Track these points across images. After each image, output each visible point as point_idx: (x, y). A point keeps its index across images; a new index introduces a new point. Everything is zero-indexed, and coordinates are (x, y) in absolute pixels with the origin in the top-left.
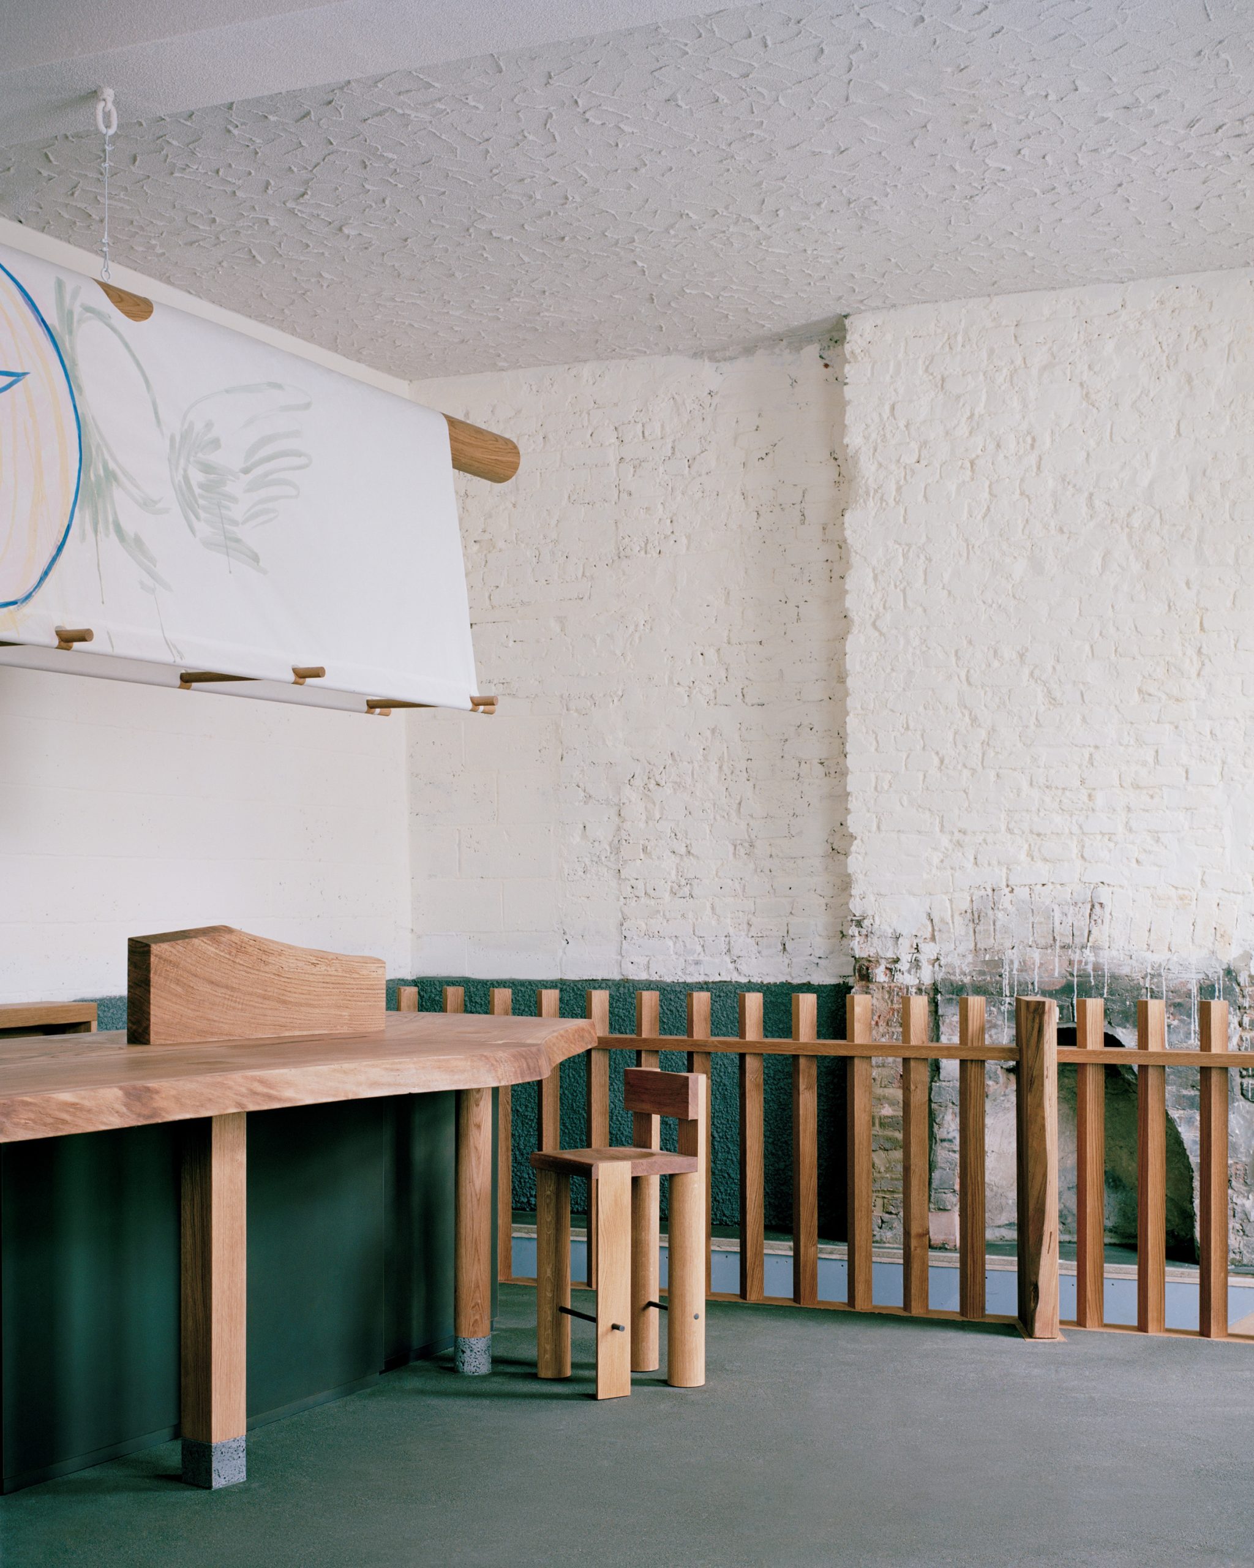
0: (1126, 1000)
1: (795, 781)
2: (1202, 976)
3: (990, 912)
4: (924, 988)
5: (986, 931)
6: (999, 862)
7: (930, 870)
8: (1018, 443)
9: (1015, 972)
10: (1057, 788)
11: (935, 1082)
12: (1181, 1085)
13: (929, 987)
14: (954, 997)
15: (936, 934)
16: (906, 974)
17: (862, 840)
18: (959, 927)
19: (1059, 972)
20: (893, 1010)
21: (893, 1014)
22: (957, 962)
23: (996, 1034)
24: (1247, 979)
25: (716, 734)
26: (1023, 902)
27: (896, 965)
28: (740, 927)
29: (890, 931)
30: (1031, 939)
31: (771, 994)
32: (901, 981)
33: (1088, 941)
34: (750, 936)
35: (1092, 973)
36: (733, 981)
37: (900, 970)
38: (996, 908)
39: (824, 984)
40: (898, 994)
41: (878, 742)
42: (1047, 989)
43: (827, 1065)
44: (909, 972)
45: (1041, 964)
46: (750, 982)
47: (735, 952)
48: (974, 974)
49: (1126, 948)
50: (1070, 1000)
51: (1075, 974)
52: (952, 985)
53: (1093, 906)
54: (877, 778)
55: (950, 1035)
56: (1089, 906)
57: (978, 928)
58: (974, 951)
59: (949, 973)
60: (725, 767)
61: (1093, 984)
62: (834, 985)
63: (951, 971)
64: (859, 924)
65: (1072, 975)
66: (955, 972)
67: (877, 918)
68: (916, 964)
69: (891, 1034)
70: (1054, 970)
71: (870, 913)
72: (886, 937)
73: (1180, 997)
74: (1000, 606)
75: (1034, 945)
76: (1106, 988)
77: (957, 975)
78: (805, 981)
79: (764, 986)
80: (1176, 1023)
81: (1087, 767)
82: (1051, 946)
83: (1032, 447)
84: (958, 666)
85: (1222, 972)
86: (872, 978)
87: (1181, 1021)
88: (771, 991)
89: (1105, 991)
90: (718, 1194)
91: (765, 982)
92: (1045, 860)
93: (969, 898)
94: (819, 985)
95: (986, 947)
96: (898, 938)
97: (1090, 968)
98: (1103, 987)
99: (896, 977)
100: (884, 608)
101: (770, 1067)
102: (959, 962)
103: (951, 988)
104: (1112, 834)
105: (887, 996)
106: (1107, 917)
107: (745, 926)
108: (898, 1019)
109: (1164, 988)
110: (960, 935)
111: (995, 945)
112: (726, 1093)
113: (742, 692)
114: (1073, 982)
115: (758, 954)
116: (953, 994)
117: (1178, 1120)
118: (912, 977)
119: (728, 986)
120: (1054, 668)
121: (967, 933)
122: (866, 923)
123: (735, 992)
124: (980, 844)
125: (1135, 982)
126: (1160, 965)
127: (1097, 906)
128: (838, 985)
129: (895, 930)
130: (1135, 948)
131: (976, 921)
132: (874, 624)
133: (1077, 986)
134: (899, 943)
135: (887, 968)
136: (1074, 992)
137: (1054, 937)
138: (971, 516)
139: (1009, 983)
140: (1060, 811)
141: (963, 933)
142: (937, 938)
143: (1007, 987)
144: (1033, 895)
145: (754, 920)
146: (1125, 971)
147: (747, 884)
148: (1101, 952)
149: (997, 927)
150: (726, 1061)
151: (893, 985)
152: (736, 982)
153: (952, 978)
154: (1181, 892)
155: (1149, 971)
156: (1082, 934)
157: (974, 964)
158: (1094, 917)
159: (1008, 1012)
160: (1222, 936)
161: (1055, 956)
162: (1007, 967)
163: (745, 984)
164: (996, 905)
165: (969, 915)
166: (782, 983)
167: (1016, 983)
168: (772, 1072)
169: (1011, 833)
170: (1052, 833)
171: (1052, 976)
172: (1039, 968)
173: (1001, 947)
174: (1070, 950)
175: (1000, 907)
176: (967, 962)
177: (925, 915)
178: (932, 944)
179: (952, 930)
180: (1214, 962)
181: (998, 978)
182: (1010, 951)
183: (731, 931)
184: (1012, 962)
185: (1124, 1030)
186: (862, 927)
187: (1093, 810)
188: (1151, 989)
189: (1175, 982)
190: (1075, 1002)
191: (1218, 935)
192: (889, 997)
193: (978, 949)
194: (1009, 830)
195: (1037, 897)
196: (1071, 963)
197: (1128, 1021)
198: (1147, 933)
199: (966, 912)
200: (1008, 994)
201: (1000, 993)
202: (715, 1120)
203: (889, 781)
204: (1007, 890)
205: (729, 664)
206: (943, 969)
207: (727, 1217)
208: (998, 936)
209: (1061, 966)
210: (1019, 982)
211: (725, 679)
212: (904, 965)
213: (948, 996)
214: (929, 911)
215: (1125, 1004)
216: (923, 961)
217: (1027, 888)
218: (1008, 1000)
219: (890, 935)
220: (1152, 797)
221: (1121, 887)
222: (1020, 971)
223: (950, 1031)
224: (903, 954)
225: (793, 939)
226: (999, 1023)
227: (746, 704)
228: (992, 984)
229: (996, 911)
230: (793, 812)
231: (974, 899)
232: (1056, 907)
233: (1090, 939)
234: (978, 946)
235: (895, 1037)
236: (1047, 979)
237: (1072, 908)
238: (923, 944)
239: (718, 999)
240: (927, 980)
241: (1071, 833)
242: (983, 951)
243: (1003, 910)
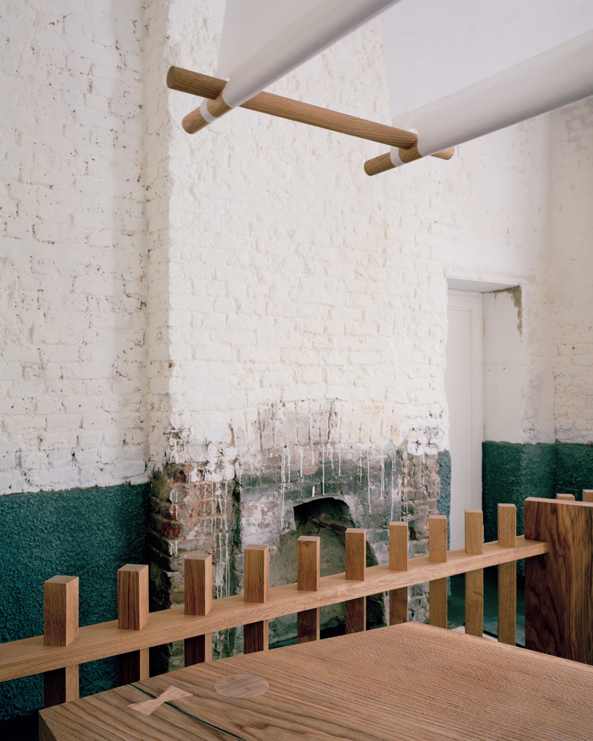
0: (350, 477)
1: (83, 312)
2: (386, 456)
3: (271, 421)
4: (226, 483)
5: (269, 435)
6: (277, 385)
7: (231, 391)
8: (288, 82)
9: (289, 465)
10: (311, 333)
11: (237, 554)
12: (376, 527)
13: (231, 481)
14: (251, 487)
15: (235, 440)
16: (213, 473)
17: (180, 366)
18: (251, 435)
19: (315, 462)
20: (203, 503)
21: (203, 507)
22: (251, 460)
23: (277, 511)
24: (407, 456)
25: (8, 264)
26: (291, 413)
27: (206, 467)
28: (32, 442)
29: (203, 440)
30: (296, 440)
31: (63, 500)
32: (209, 479)
33: (329, 438)
34: (42, 450)
35: (332, 460)
36: (25, 491)
37: (209, 471)
38: (274, 418)
39: (110, 485)
40: (207, 490)
41: (193, 287)
42: (307, 474)
43: (115, 552)
44: (215, 471)
45: (304, 457)
46: (41, 491)
47: (27, 465)
48: (263, 468)
49: (349, 442)
50: (320, 480)
51: (323, 462)
52: (249, 478)
53: (330, 414)
54: (192, 316)
55: (248, 517)
56: (328, 415)
57: (263, 434)
58: (261, 452)
59: (246, 469)
60: (16, 294)
61: (333, 468)
62: (119, 486)
63: (248, 468)
64: (177, 436)
65: (321, 463)
66: (250, 468)
67: (192, 430)
68: (220, 466)
69: (201, 522)
70: (311, 461)
71: (187, 426)
72: (198, 445)
73: (376, 471)
74: (278, 197)
75: (298, 444)
76: (340, 469)
77: (252, 470)
78: (93, 485)
79: (56, 493)
80: (374, 487)
81: (327, 319)
82: (308, 444)
83: (297, 88)
84: (250, 236)
85: (395, 453)
86: (188, 479)
87: (376, 486)
88: (63, 497)
89: (340, 471)
90: (9, 691)
91: (56, 490)
92: (305, 383)
93: (257, 412)
94: (106, 487)
95: (269, 447)
96: (207, 445)
97: (331, 457)
98: (338, 470)
99: (206, 476)
100: (199, 178)
101: (63, 564)
102: (253, 461)
103: (248, 481)
104: (341, 365)
105: (198, 493)
106: (339, 422)
107: (37, 441)
108: (206, 510)
109: (369, 466)
110: (252, 440)
111: (275, 446)
112: (19, 596)
113: (33, 229)
114: (322, 467)
115: (48, 466)
116: (250, 485)
117: (375, 549)
118: (218, 475)
119: (20, 497)
120: (310, 248)
121: (256, 438)
122: (184, 434)
123: (29, 502)
124: (264, 371)
125: (355, 464)
126: (366, 451)
127: (333, 414)
128: (122, 486)
129: (206, 439)
130: (353, 441)
131: (262, 429)
132: (191, 190)
133: (325, 470)
134: (208, 449)
135: (198, 470)
136: (322, 474)
137: (309, 437)
138: (260, 124)
139: (285, 473)
140: (313, 349)
141: (253, 438)
142: (236, 443)
143: (284, 476)
144: (297, 408)
145: (44, 435)
146: (349, 457)
147: (38, 402)
148: (336, 445)
149: (276, 433)
150: (19, 567)
151: (203, 483)
152: (28, 493)
153: (250, 473)
154: (376, 403)
155: (361, 456)
156: (325, 434)
157: (263, 461)
158: (331, 422)
159: (285, 493)
160: (395, 430)
161: (311, 450)
162: (284, 461)
163: (37, 494)
164: (275, 416)
165: (257, 424)
166: (73, 488)
167: (289, 473)
168: (65, 568)
169: (283, 364)
170: (309, 364)
171: (310, 465)
172: (303, 459)
173: (278, 447)
174: (319, 446)
175: (278, 418)
176: (258, 460)
177: (227, 426)
178: (232, 448)
179: (246, 437)
180: (392, 447)
181: (278, 470)
182: (285, 449)
183: (23, 447)
184: (287, 458)
185: (349, 497)
186: (180, 438)
187: (332, 349)
188: (363, 467)
189: (374, 461)
190: (323, 482)
191: (393, 430)
192: (200, 493)
193: (263, 449)
194: (282, 361)
195: (300, 409)
196: (320, 454)
197: (350, 490)
198: (359, 431)
199: (256, 422)
200: (285, 481)
201: (280, 481)
202: (7, 623)
203: (201, 320)
204: (280, 405)
205: (20, 200)
206: (242, 467)
207: (19, 710)
208: (276, 439)
209: (315, 457)
210: (291, 471)
211: (16, 213)
212: (212, 467)
213: (247, 487)
214: (230, 422)
215: (350, 479)
216: (226, 462)
217: (293, 404)
218: (285, 485)
219: (202, 443)
220: (361, 342)
221: (346, 401)
222: (293, 463)
223: (248, 513)
224: (212, 458)
225: (82, 450)
226: (279, 502)
227: (38, 240)
228: (274, 474)
229: (275, 421)
230: (83, 340)
231: (260, 412)
232: (311, 416)
233: (330, 437)
234: (264, 447)
235: (205, 524)
236: (307, 468)
237: (319, 416)
238: (226, 449)
239: (10, 511)
240: (229, 476)
241: (319, 365)
242: (267, 451)
243: (279, 419)
